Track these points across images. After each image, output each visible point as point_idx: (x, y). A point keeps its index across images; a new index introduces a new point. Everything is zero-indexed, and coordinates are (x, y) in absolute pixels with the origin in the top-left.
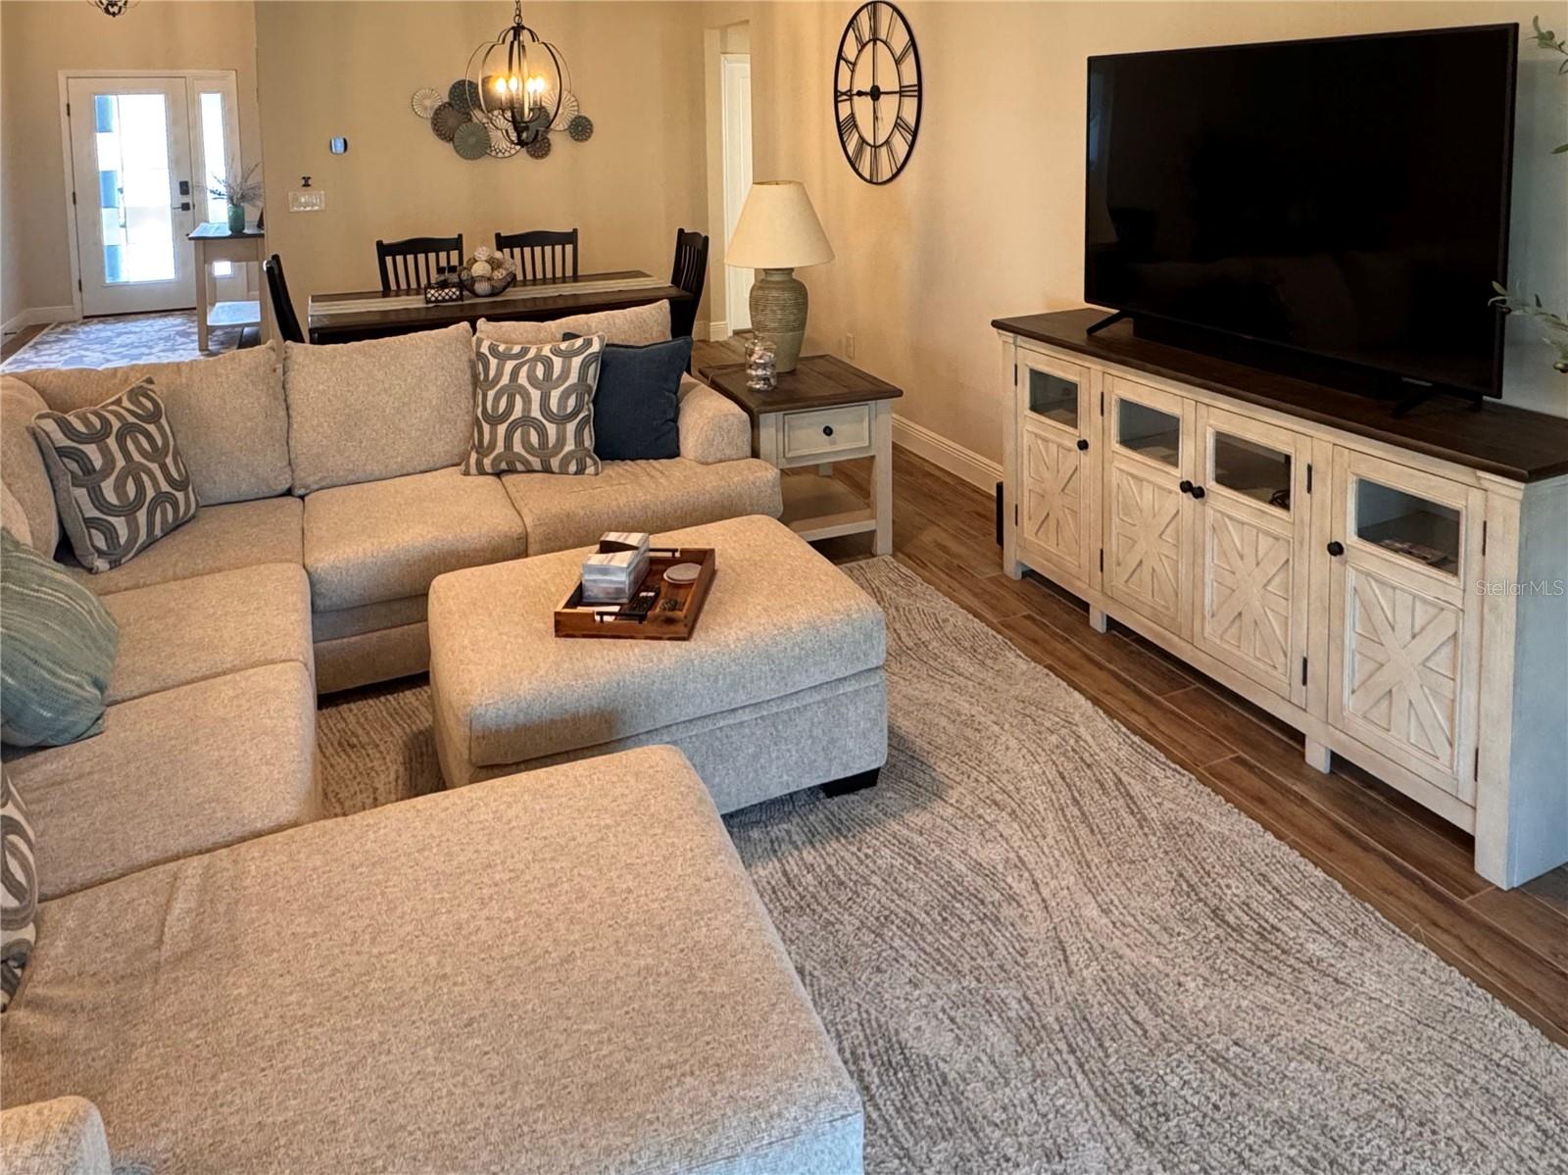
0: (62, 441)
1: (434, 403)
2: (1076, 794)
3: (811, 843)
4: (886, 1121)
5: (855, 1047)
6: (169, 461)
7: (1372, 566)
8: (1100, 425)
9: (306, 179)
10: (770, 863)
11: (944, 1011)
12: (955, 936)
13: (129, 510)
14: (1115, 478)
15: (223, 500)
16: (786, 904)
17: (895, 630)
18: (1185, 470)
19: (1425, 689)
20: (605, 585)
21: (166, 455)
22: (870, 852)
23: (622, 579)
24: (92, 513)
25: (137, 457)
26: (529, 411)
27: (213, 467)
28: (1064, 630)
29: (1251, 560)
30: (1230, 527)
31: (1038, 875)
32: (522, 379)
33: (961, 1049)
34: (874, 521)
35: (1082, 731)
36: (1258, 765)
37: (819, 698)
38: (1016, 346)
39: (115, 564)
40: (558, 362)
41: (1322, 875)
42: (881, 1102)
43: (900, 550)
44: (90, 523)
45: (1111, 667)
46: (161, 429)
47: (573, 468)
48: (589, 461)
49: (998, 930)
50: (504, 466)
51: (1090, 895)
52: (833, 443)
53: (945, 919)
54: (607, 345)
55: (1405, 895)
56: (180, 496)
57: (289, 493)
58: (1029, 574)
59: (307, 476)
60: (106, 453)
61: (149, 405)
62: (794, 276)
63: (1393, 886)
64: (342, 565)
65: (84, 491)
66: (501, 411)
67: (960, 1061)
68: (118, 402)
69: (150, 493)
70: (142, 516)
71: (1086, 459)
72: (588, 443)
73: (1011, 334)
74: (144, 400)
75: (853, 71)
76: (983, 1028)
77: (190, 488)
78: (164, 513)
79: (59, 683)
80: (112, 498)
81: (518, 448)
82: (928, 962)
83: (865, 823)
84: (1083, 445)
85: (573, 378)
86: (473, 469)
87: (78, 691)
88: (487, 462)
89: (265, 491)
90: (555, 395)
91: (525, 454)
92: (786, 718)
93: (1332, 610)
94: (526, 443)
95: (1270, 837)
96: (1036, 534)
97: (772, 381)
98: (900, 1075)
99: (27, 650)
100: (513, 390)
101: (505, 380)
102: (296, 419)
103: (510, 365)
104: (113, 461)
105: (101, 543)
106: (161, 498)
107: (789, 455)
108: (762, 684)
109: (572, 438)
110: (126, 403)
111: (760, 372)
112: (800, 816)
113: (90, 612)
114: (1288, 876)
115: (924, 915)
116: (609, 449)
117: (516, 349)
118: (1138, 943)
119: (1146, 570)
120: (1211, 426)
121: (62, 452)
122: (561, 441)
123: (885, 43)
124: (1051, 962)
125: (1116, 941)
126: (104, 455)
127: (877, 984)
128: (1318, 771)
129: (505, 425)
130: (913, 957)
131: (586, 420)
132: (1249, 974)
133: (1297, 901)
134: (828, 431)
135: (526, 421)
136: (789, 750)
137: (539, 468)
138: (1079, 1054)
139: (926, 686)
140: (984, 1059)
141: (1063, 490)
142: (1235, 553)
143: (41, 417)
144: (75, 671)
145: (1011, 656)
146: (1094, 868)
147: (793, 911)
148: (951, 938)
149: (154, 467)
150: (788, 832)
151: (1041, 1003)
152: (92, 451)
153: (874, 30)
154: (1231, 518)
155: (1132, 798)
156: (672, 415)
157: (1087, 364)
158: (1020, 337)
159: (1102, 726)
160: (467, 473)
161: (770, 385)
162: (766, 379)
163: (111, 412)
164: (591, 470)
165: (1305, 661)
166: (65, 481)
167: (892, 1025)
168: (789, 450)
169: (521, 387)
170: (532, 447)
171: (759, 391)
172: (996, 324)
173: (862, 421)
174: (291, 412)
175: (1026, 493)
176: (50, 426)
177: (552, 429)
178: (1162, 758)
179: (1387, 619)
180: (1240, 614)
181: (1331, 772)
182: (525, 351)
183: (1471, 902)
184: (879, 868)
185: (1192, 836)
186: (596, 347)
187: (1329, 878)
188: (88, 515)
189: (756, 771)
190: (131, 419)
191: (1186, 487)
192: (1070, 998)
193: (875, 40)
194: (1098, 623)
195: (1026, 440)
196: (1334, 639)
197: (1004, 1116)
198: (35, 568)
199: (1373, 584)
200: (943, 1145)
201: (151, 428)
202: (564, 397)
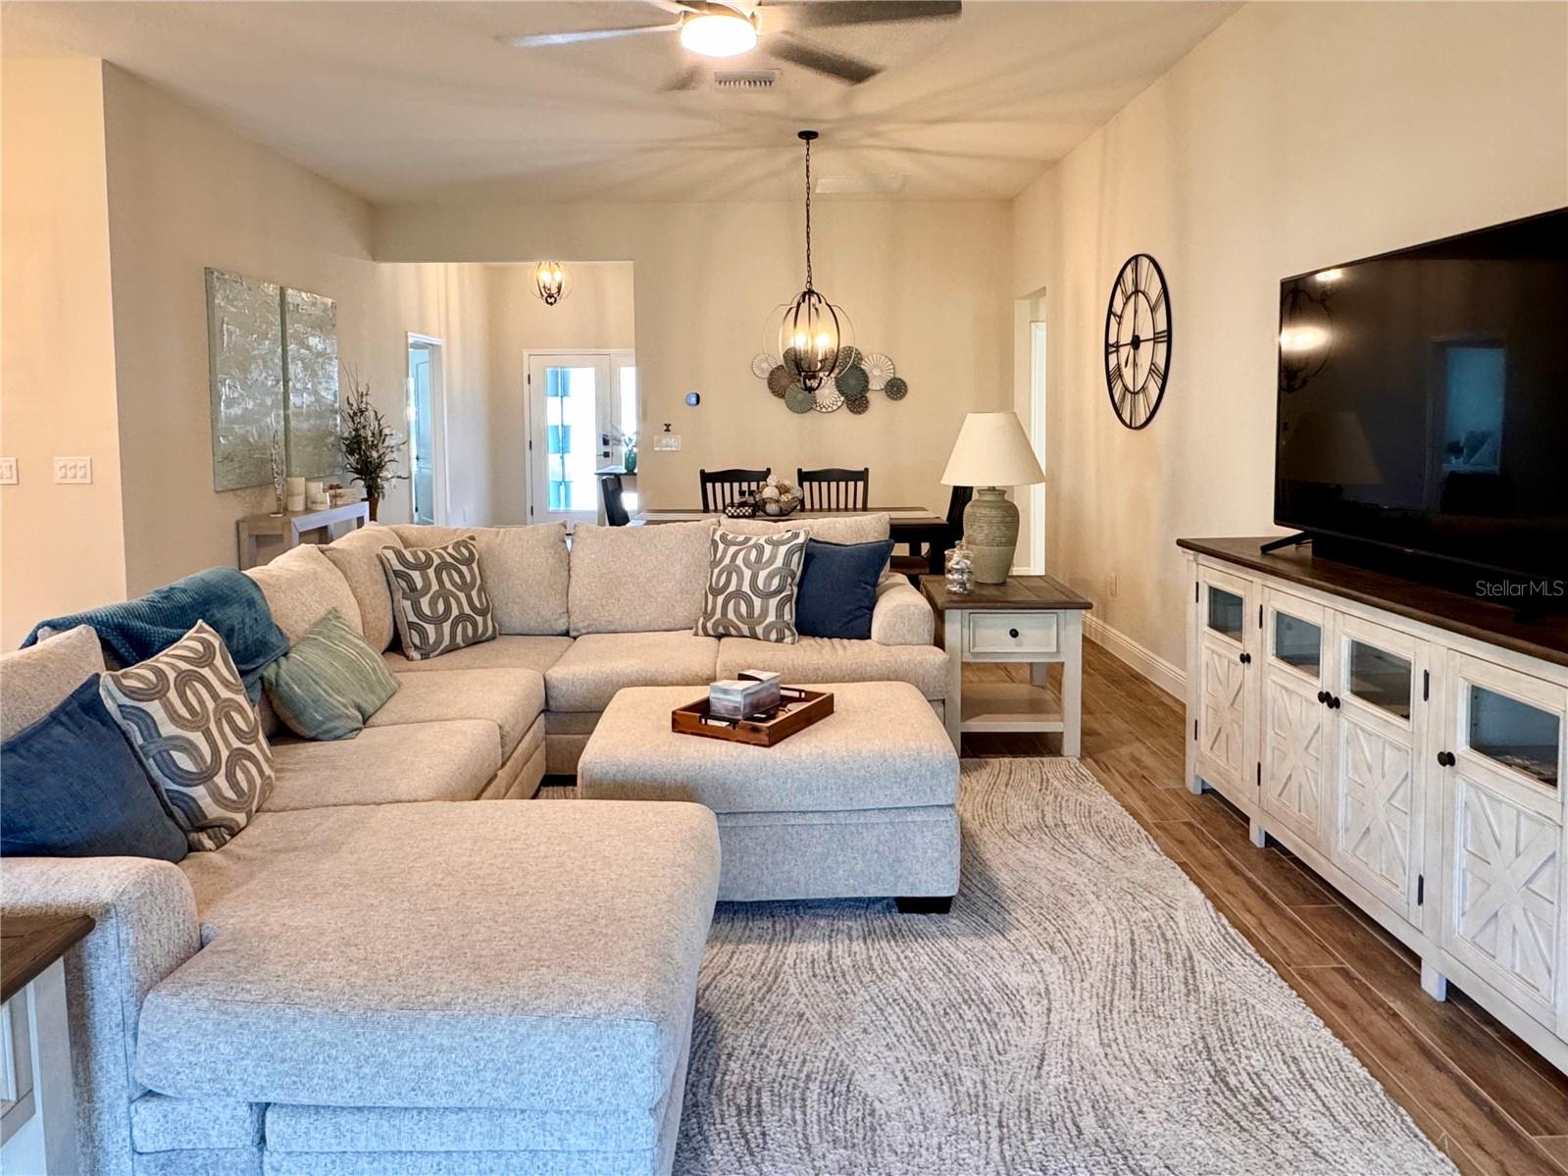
0: (398, 567)
1: (677, 577)
2: (1137, 958)
3: (865, 939)
4: (805, 1122)
5: (812, 1072)
6: (474, 593)
7: (1482, 778)
8: (1260, 639)
9: (668, 426)
10: (821, 945)
11: (903, 1071)
12: (949, 1027)
13: (438, 621)
14: (1270, 691)
15: (518, 631)
16: (817, 971)
17: (1043, 811)
18: (1324, 684)
19: (1530, 915)
20: (726, 703)
21: (473, 588)
22: (911, 955)
23: (738, 699)
24: (413, 618)
25: (448, 585)
26: (741, 586)
27: (510, 605)
28: (1219, 839)
29: (1377, 771)
30: (1362, 738)
31: (1056, 1005)
32: (739, 561)
33: (900, 1098)
34: (1061, 724)
35: (1180, 916)
36: (1360, 977)
37: (887, 820)
38: (1198, 564)
39: (425, 656)
40: (768, 549)
41: (1364, 1072)
42: (809, 1111)
43: (1091, 756)
44: (411, 625)
45: (1250, 875)
46: (471, 570)
47: (773, 636)
48: (787, 632)
49: (991, 1033)
50: (721, 630)
51: (1097, 1030)
52: (1019, 645)
53: (946, 1014)
54: (811, 539)
55: (1462, 1115)
56: (479, 619)
57: (567, 634)
58: (1208, 791)
59: (578, 622)
60: (425, 578)
61: (466, 553)
62: (1006, 497)
63: (1450, 1103)
64: (570, 677)
65: (409, 602)
66: (721, 585)
67: (896, 1103)
68: (445, 549)
69: (455, 612)
70: (447, 627)
71: (1249, 671)
72: (789, 616)
73: (1191, 552)
74: (463, 550)
75: (1119, 324)
76: (930, 1090)
77: (489, 616)
78: (465, 629)
79: (330, 700)
80: (427, 610)
81: (731, 615)
82: (910, 1037)
83: (918, 935)
84: (1245, 659)
85: (779, 563)
86: (700, 632)
87: (342, 708)
88: (709, 625)
89: (547, 628)
90: (763, 575)
91: (736, 620)
92: (853, 829)
93: (1444, 826)
94: (737, 611)
95: (1327, 1033)
96: (1212, 749)
97: (968, 586)
98: (837, 1099)
99: (314, 676)
100: (732, 569)
101: (727, 561)
102: (573, 580)
103: (732, 549)
104: (430, 586)
105: (417, 642)
106: (462, 617)
107: (975, 650)
108: (828, 794)
109: (773, 611)
110: (450, 550)
111: (956, 576)
112: (867, 919)
113: (374, 670)
114: (1323, 1066)
115: (929, 1007)
116: (806, 627)
117: (741, 538)
118: (1119, 1074)
119: (1293, 784)
120: (1346, 634)
121: (397, 573)
122: (764, 613)
123: (1143, 293)
124: (1024, 1065)
125: (1099, 1066)
126: (423, 580)
127: (858, 1040)
128: (1430, 997)
129: (723, 596)
130: (900, 1030)
131: (789, 598)
132: (1221, 1124)
133: (1318, 1085)
134: (1014, 634)
135: (739, 594)
136: (855, 858)
137: (748, 634)
138: (1005, 1130)
139: (1043, 854)
140: (916, 1110)
141: (1232, 705)
142: (1365, 767)
143: (385, 548)
144: (343, 696)
145: (1146, 849)
146: (1115, 1012)
147: (819, 977)
148: (944, 1027)
149: (462, 596)
150: (850, 928)
151: (994, 1089)
152: (416, 575)
153: (1136, 283)
154: (1363, 730)
155: (1193, 972)
156: (867, 603)
157: (1250, 578)
158: (1201, 555)
159: (1203, 913)
160: (696, 634)
161: (965, 589)
162: (962, 584)
163: (437, 553)
164: (788, 640)
165: (1421, 880)
166: (398, 596)
167: (852, 1067)
168: (974, 646)
169: (738, 566)
170: (742, 616)
171: (955, 593)
172: (1181, 543)
173: (1050, 626)
174: (572, 573)
175: (1203, 707)
176: (390, 554)
177: (757, 602)
178: (1251, 950)
179: (1494, 835)
180: (1368, 829)
181: (1447, 1000)
182: (747, 540)
183: (1543, 1142)
184: (912, 968)
185: (1237, 1014)
186: (801, 540)
187: (1370, 1078)
188: (410, 619)
189: (823, 869)
190: (449, 559)
191: (1324, 697)
192: (1024, 1093)
193: (1136, 292)
194: (1256, 839)
195: (1205, 656)
196: (1446, 853)
197: (906, 1150)
198: (343, 633)
199: (1484, 798)
200: (842, 1151)
201: (464, 569)
202: (770, 577)
